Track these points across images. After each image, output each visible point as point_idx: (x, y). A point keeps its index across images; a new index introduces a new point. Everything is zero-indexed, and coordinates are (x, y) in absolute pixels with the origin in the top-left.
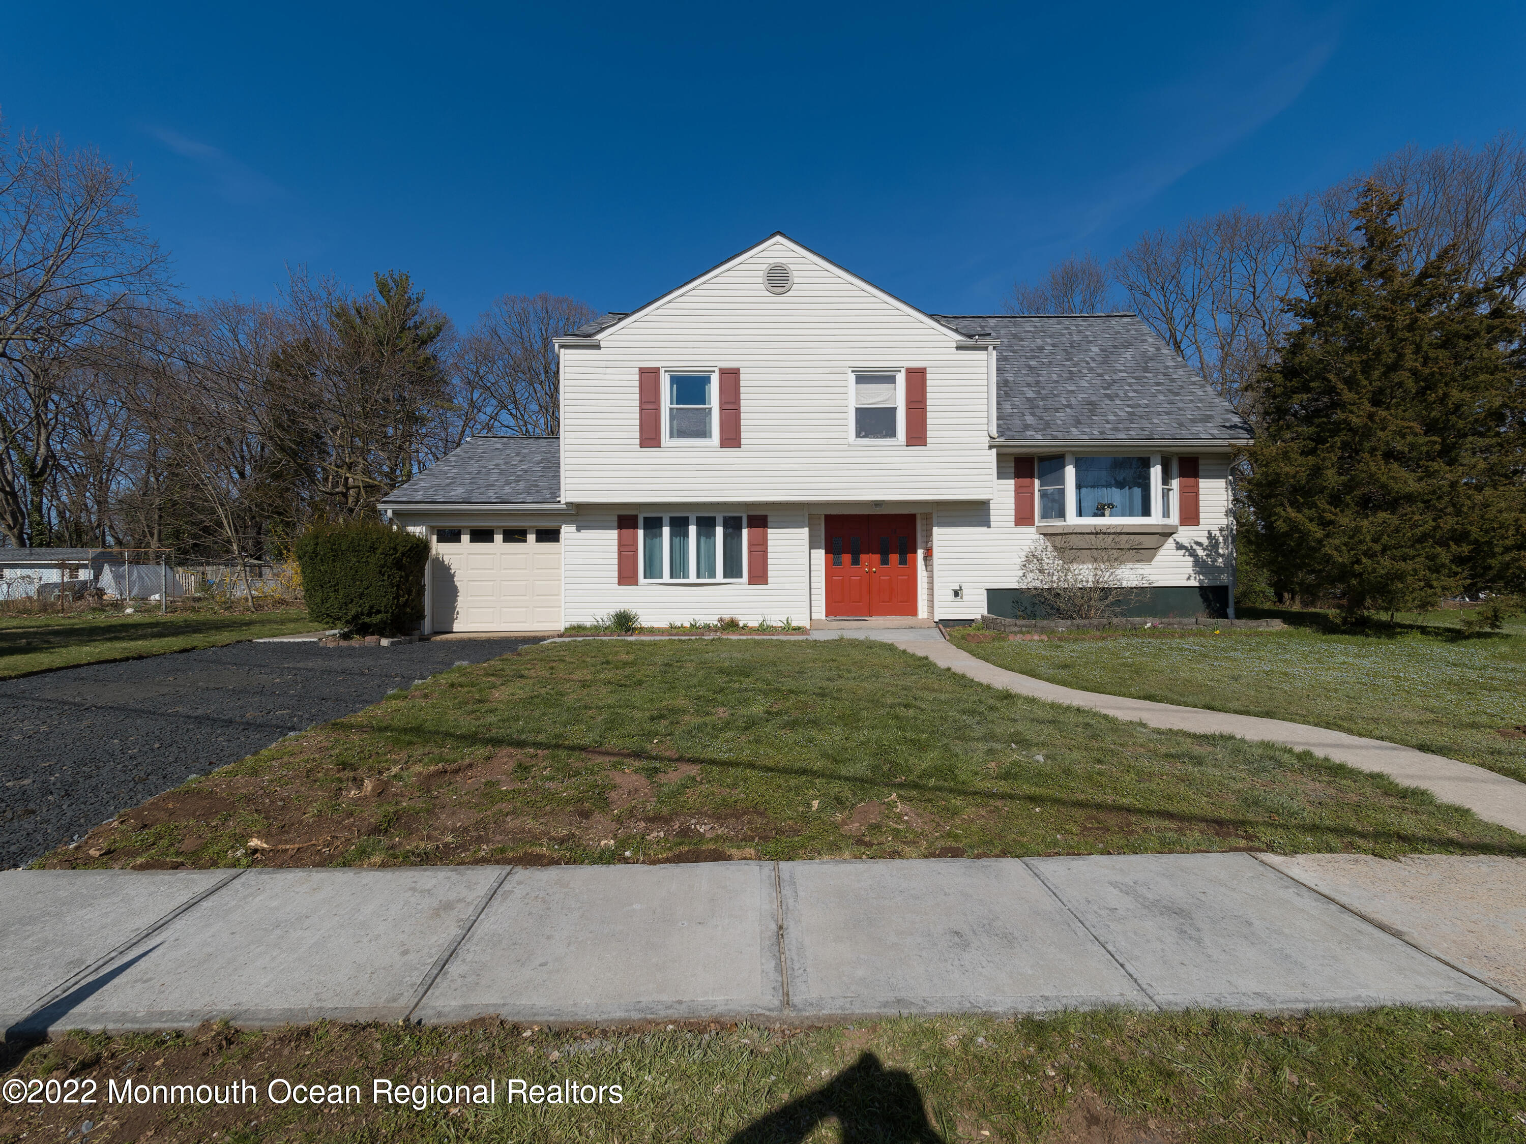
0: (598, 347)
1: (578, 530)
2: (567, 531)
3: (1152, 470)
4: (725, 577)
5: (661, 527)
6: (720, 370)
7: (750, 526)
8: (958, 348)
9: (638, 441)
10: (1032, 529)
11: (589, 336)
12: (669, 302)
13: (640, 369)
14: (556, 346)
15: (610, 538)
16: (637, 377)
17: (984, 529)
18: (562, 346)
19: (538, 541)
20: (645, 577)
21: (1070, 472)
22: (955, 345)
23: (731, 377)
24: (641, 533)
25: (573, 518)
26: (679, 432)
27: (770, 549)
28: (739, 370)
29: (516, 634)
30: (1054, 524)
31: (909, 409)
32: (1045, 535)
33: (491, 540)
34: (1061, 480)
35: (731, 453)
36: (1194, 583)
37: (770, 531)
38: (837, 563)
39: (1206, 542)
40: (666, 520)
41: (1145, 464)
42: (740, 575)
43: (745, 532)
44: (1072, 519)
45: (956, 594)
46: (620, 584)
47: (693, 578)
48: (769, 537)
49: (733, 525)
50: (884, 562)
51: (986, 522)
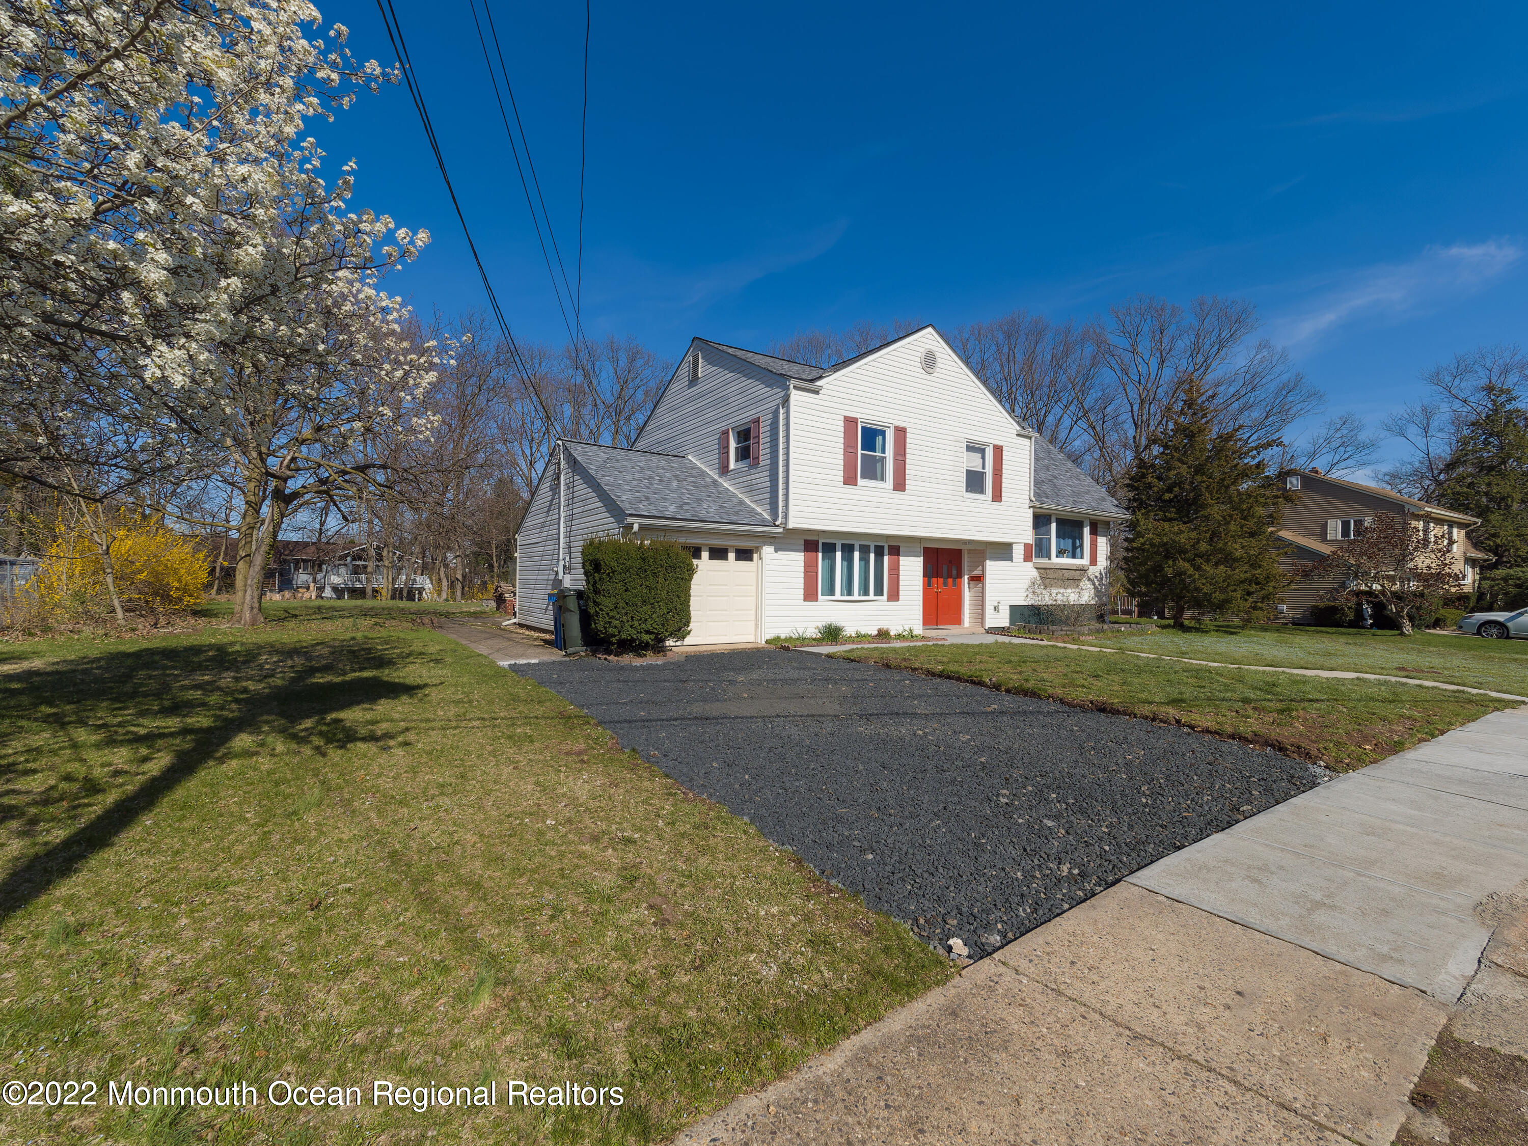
0: (817, 393)
1: (776, 551)
2: (768, 551)
3: (1085, 529)
4: (874, 595)
5: (835, 552)
6: (894, 427)
7: (889, 554)
8: (1017, 434)
9: (842, 479)
10: (1030, 564)
11: (812, 381)
12: (865, 364)
13: (846, 417)
14: (790, 386)
15: (796, 559)
16: (842, 424)
17: (1008, 563)
18: (795, 388)
19: (736, 559)
20: (823, 595)
21: (1054, 528)
22: (1016, 432)
23: (901, 433)
24: (820, 555)
25: (772, 540)
26: (867, 475)
27: (901, 573)
28: (906, 429)
30: (1043, 561)
31: (994, 474)
32: (1038, 569)
33: (699, 557)
34: (1050, 532)
35: (898, 495)
36: (1093, 602)
37: (901, 558)
38: (929, 584)
39: (1098, 576)
40: (839, 547)
41: (1082, 525)
42: (882, 594)
43: (886, 558)
44: (1056, 560)
45: (995, 609)
46: (804, 600)
47: (856, 596)
48: (901, 563)
49: (879, 552)
50: (945, 584)
51: (1010, 558)
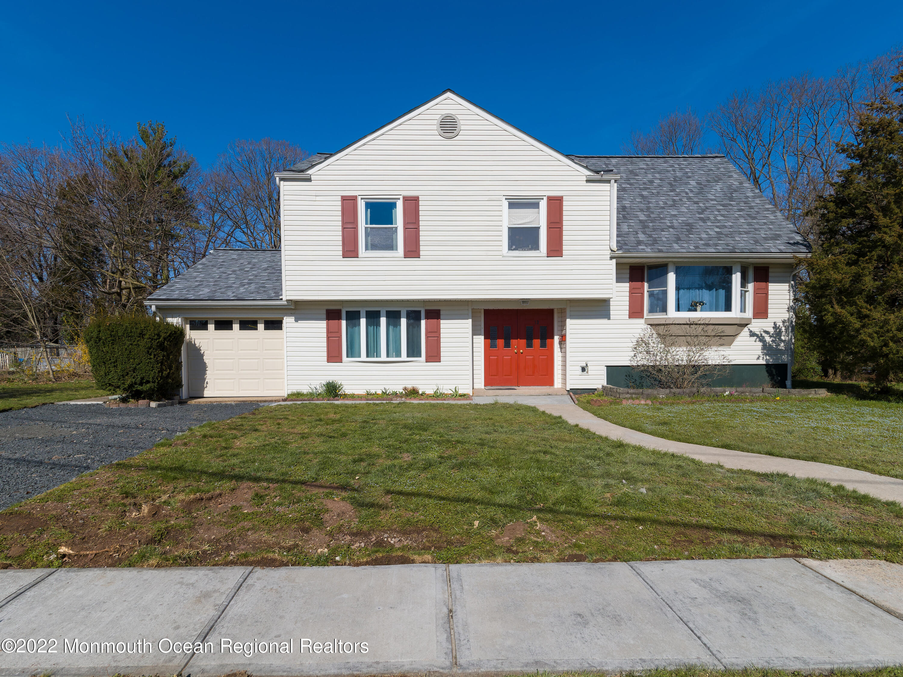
0: (309, 180)
1: (296, 321)
2: (288, 321)
3: (734, 276)
4: (408, 356)
5: (359, 318)
6: (404, 197)
7: (427, 318)
8: (587, 181)
9: (339, 253)
10: (642, 321)
11: (302, 171)
12: (364, 144)
13: (342, 197)
14: (277, 179)
15: (320, 327)
16: (340, 203)
17: (605, 321)
18: (281, 179)
19: (266, 328)
20: (347, 357)
21: (672, 277)
22: (585, 179)
23: (412, 203)
24: (344, 323)
25: (293, 312)
26: (372, 246)
27: (442, 335)
28: (418, 198)
29: (251, 399)
30: (659, 317)
31: (549, 228)
32: (651, 325)
33: (231, 329)
34: (665, 284)
35: (412, 262)
36: (762, 362)
37: (442, 321)
38: (493, 346)
39: (772, 331)
40: (363, 313)
41: (729, 271)
42: (419, 355)
43: (423, 322)
44: (672, 313)
45: (583, 369)
46: (328, 361)
47: (384, 357)
48: (442, 326)
49: (414, 317)
50: (530, 345)
51: (607, 315)
